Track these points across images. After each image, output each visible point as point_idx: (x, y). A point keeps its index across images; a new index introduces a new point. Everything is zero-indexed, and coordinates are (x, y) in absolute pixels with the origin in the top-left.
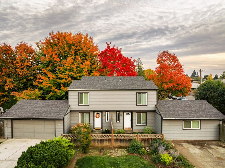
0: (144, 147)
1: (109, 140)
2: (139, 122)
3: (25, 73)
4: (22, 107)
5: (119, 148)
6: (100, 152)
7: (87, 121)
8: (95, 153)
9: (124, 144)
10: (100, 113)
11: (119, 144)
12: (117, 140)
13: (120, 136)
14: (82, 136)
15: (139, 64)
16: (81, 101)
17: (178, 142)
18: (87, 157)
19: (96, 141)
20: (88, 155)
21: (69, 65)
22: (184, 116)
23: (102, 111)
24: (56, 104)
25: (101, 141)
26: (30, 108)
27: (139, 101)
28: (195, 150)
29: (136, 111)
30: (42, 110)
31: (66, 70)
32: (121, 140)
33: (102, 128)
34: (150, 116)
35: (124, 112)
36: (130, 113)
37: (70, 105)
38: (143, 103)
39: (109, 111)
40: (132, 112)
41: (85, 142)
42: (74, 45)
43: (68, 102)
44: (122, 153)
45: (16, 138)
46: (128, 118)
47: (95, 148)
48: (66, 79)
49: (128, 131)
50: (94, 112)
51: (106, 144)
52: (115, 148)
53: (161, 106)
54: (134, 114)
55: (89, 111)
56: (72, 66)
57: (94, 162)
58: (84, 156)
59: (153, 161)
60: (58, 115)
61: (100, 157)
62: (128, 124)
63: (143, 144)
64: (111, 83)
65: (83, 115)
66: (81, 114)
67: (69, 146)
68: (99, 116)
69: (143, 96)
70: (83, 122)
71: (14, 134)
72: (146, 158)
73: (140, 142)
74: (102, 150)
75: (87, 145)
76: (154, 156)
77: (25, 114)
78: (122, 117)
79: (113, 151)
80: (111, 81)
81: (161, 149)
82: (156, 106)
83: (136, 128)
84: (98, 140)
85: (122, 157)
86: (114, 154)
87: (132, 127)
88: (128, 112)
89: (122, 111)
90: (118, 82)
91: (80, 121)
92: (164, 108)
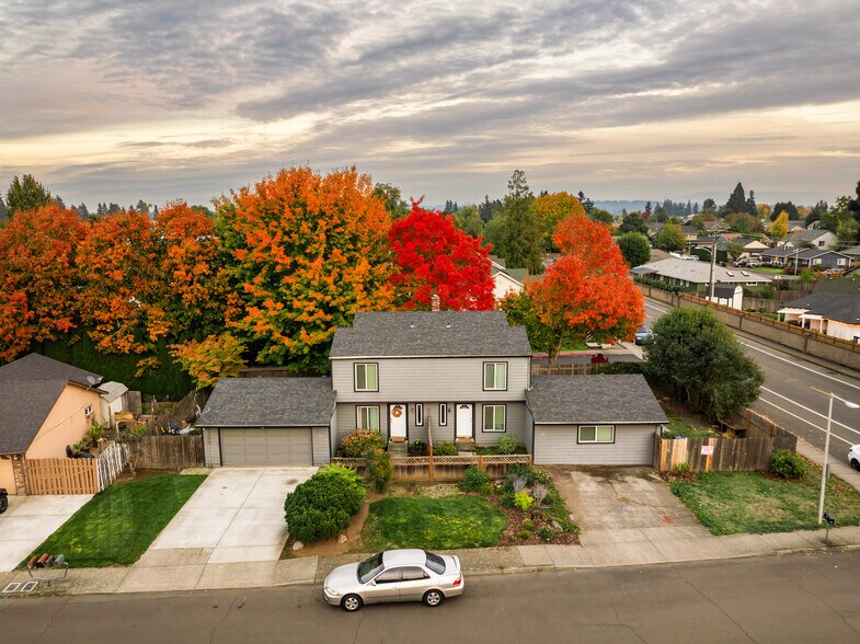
0: (493, 480)
1: (425, 467)
2: (489, 426)
3: (199, 295)
4: (232, 398)
5: (443, 482)
6: (409, 490)
7: (374, 426)
8: (399, 492)
9: (453, 475)
10: (404, 407)
11: (444, 475)
12: (440, 467)
13: (445, 460)
14: (377, 463)
15: (518, 194)
16: (360, 381)
17: (564, 470)
18: (386, 500)
19: (400, 471)
20: (386, 496)
21: (317, 276)
22: (580, 418)
23: (406, 404)
24: (305, 389)
25: (410, 469)
26: (251, 402)
27: (489, 380)
28: (589, 486)
29: (484, 403)
30: (280, 407)
31: (308, 285)
32: (448, 468)
33: (407, 438)
34: (513, 411)
35: (456, 403)
36: (470, 406)
37: (336, 392)
38: (499, 384)
39: (422, 403)
40: (474, 404)
41: (383, 474)
42: (322, 214)
43: (330, 384)
44: (450, 491)
45: (230, 466)
46: (464, 416)
47: (398, 483)
48: (311, 314)
49: (464, 444)
50: (389, 404)
51: (418, 475)
52: (436, 482)
53: (536, 393)
54: (478, 408)
55: (378, 404)
56: (324, 278)
57: (400, 508)
58: (380, 497)
59: (503, 505)
60: (318, 418)
61: (409, 499)
62: (464, 429)
63: (491, 475)
64: (427, 334)
65: (364, 411)
66: (359, 409)
67: (357, 481)
68: (400, 413)
69: (499, 370)
70: (364, 426)
71: (225, 458)
72: (492, 500)
73: (485, 470)
74: (411, 485)
75: (386, 479)
76: (505, 496)
77: (245, 416)
78: (451, 416)
79: (433, 488)
80: (426, 330)
81: (519, 484)
82: (526, 391)
83: (483, 439)
84: (403, 468)
85: (449, 499)
86: (435, 493)
87: (474, 436)
88: (465, 404)
89: (450, 402)
90: (442, 330)
91: (360, 425)
92: (544, 397)
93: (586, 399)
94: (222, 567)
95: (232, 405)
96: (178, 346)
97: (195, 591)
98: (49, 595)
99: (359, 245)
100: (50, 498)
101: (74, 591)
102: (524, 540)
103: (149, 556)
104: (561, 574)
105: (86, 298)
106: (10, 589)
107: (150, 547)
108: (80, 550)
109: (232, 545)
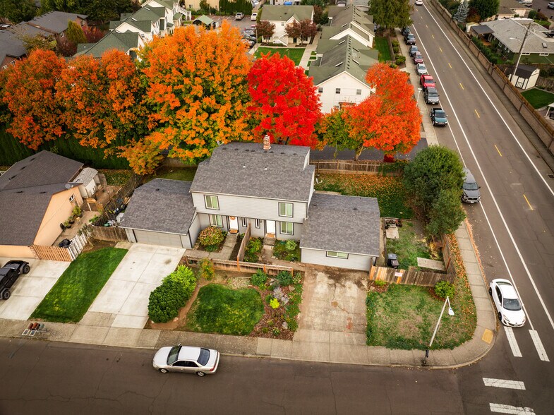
2: (284, 231)
5: (245, 273)
6: (224, 279)
7: (220, 224)
8: (219, 280)
11: (245, 270)
12: (243, 267)
13: (245, 264)
16: (209, 204)
18: (209, 286)
19: (222, 265)
20: (211, 282)
22: (327, 247)
23: (237, 217)
25: (227, 265)
27: (282, 211)
28: (323, 285)
32: (247, 267)
33: (239, 231)
35: (264, 219)
37: (196, 208)
38: (288, 214)
39: (245, 217)
43: (192, 204)
44: (245, 283)
45: (141, 242)
49: (268, 240)
50: (226, 216)
51: (232, 268)
52: (241, 273)
54: (278, 222)
55: (221, 216)
57: (213, 296)
58: (208, 282)
59: (266, 301)
61: (221, 287)
63: (271, 273)
64: (251, 175)
66: (211, 216)
68: (234, 218)
69: (288, 207)
70: (215, 223)
71: (138, 239)
72: (263, 295)
73: (267, 271)
74: (225, 276)
76: (269, 296)
78: (262, 224)
79: (237, 279)
80: (251, 172)
83: (281, 237)
84: (224, 264)
85: (241, 291)
86: (236, 284)
87: (276, 234)
89: (261, 219)
90: (261, 173)
91: (212, 222)
92: (312, 226)
93: (336, 232)
94: (117, 330)
95: (138, 213)
96: (122, 148)
97: (101, 346)
98: (40, 339)
99: (225, 89)
100: (50, 262)
101: (51, 339)
102: (263, 333)
103: (87, 317)
104: (272, 362)
105: (67, 117)
106: (25, 333)
107: (89, 310)
108: (57, 308)
109: (126, 313)
